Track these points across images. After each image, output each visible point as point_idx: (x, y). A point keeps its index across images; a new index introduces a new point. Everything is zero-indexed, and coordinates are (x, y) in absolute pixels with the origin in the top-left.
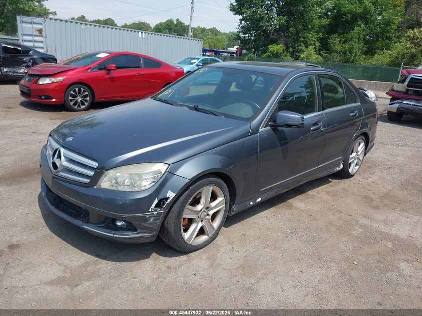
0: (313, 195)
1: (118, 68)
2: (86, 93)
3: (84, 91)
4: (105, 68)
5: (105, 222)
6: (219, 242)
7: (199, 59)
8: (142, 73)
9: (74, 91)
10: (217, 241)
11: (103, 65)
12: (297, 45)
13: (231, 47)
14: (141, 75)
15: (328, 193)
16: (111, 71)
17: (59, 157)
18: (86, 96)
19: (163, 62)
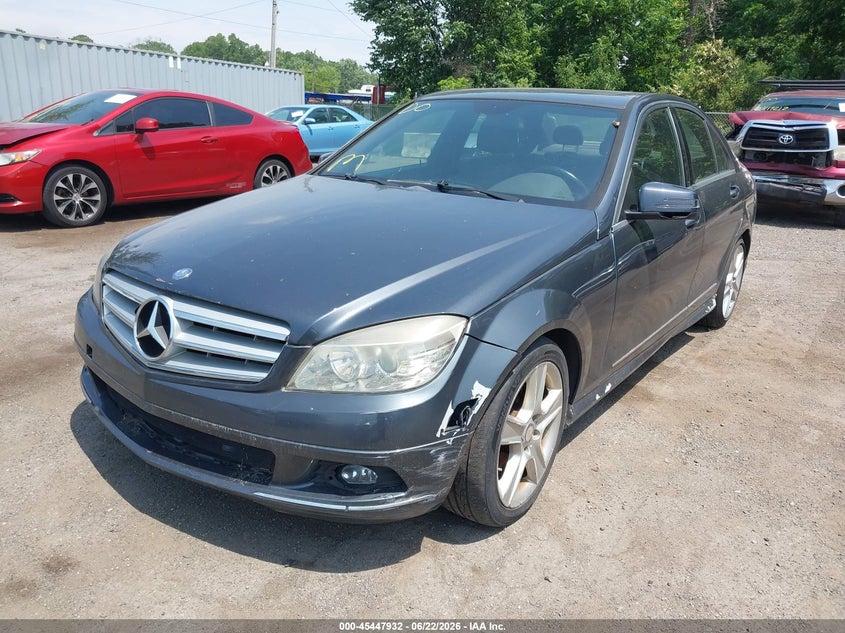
0: (677, 369)
1: (162, 126)
2: (93, 185)
3: (88, 181)
4: (131, 128)
5: (315, 476)
6: (551, 494)
7: (307, 109)
8: (213, 136)
9: (65, 181)
10: (547, 492)
11: (126, 121)
12: (494, 77)
13: (354, 88)
14: (212, 141)
15: (702, 360)
16: (146, 133)
17: (164, 321)
18: (92, 192)
19: (255, 113)
